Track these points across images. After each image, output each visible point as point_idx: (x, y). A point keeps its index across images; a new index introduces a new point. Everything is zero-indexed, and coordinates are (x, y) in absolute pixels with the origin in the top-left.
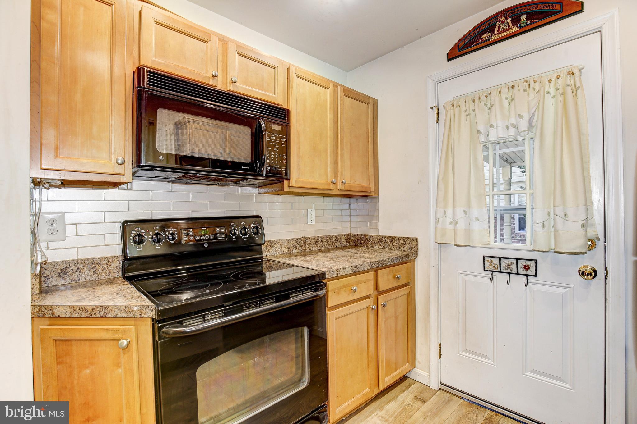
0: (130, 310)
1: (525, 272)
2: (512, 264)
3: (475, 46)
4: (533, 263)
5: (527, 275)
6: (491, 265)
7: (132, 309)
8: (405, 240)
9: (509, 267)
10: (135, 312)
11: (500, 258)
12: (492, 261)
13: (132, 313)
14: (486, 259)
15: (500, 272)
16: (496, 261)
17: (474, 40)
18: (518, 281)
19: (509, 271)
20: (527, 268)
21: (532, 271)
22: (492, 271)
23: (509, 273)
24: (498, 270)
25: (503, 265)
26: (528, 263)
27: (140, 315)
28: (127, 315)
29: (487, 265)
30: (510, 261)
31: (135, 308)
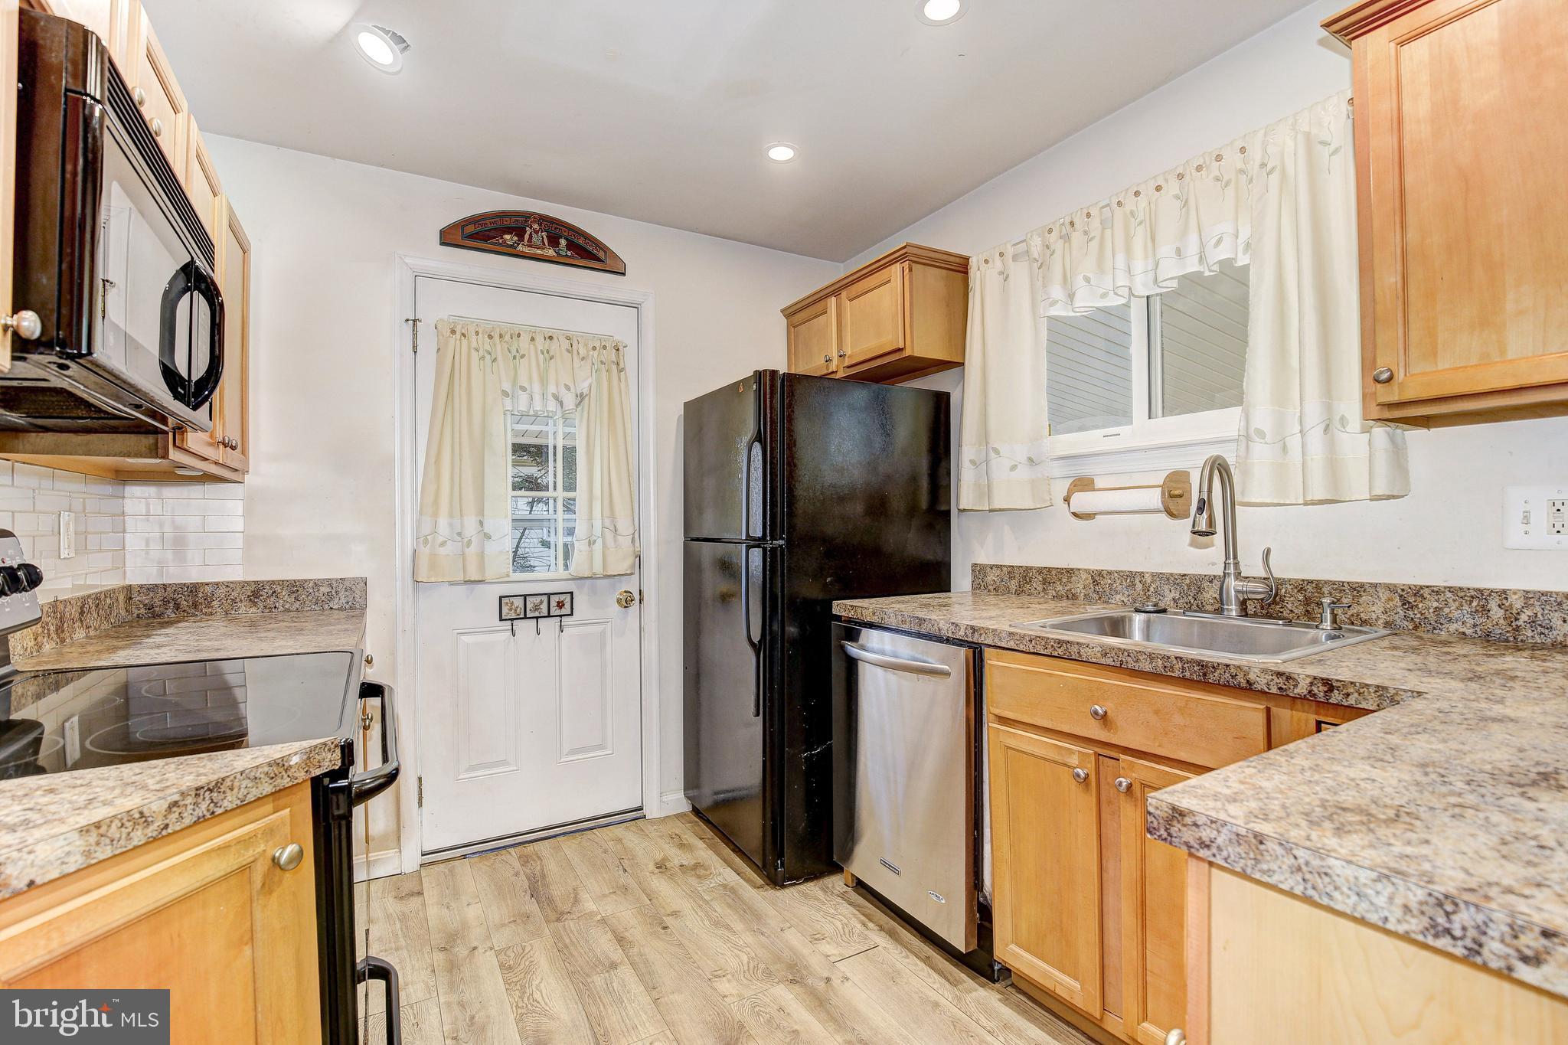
0: (281, 770)
1: (558, 612)
2: (541, 602)
3: (490, 243)
4: (568, 597)
5: (561, 616)
6: (511, 609)
7: (286, 764)
8: (334, 586)
9: (537, 608)
10: (293, 770)
11: (525, 596)
12: (512, 603)
13: (286, 776)
14: (504, 600)
15: (525, 617)
16: (519, 602)
17: (492, 234)
18: (549, 626)
19: (537, 614)
20: (560, 605)
21: (566, 610)
22: (512, 620)
23: (537, 618)
24: (522, 616)
25: (529, 606)
26: (562, 597)
27: (307, 772)
28: (275, 786)
29: (505, 610)
30: (537, 599)
31: (294, 758)
